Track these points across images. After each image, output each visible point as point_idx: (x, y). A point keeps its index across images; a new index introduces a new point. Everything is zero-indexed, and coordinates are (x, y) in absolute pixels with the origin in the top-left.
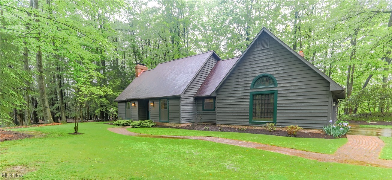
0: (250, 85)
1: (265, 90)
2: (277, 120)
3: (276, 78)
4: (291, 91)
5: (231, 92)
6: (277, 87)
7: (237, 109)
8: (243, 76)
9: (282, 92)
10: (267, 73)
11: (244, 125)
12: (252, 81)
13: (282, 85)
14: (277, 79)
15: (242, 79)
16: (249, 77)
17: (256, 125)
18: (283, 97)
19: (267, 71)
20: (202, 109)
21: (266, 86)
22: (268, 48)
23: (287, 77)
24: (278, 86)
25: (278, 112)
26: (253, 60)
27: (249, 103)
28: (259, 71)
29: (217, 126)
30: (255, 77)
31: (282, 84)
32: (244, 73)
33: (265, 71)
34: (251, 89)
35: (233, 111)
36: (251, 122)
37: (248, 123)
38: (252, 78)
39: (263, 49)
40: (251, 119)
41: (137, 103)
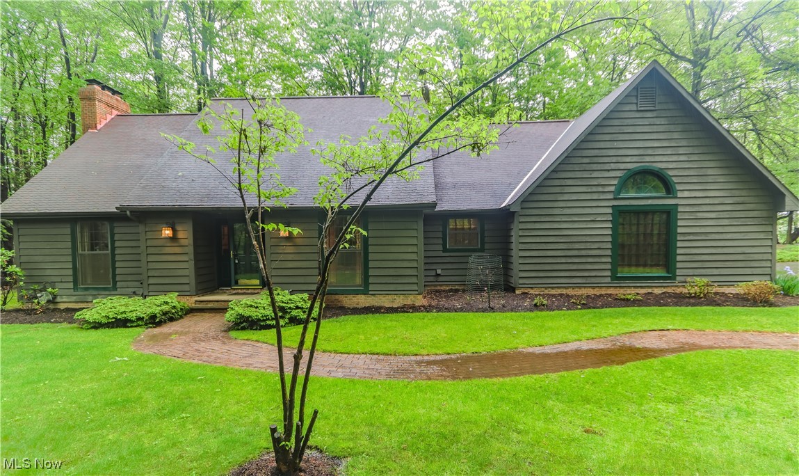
0: (612, 189)
1: (649, 202)
2: (678, 271)
3: (673, 178)
4: (705, 208)
5: (559, 202)
6: (676, 198)
7: (577, 246)
8: (594, 167)
9: (688, 209)
10: (654, 165)
11: (599, 285)
12: (618, 179)
13: (686, 194)
14: (675, 180)
15: (591, 172)
16: (608, 170)
17: (626, 285)
18: (689, 221)
19: (652, 159)
20: (441, 247)
21: (648, 195)
22: (654, 110)
23: (696, 177)
24: (679, 194)
25: (679, 251)
26: (620, 130)
27: (610, 233)
28: (635, 159)
29: (517, 292)
30: (626, 171)
31: (686, 192)
32: (596, 160)
33: (648, 159)
34: (615, 199)
35: (566, 251)
36: (614, 278)
37: (609, 280)
38: (619, 174)
39: (642, 109)
40: (614, 271)
41: (185, 234)
